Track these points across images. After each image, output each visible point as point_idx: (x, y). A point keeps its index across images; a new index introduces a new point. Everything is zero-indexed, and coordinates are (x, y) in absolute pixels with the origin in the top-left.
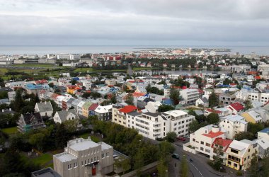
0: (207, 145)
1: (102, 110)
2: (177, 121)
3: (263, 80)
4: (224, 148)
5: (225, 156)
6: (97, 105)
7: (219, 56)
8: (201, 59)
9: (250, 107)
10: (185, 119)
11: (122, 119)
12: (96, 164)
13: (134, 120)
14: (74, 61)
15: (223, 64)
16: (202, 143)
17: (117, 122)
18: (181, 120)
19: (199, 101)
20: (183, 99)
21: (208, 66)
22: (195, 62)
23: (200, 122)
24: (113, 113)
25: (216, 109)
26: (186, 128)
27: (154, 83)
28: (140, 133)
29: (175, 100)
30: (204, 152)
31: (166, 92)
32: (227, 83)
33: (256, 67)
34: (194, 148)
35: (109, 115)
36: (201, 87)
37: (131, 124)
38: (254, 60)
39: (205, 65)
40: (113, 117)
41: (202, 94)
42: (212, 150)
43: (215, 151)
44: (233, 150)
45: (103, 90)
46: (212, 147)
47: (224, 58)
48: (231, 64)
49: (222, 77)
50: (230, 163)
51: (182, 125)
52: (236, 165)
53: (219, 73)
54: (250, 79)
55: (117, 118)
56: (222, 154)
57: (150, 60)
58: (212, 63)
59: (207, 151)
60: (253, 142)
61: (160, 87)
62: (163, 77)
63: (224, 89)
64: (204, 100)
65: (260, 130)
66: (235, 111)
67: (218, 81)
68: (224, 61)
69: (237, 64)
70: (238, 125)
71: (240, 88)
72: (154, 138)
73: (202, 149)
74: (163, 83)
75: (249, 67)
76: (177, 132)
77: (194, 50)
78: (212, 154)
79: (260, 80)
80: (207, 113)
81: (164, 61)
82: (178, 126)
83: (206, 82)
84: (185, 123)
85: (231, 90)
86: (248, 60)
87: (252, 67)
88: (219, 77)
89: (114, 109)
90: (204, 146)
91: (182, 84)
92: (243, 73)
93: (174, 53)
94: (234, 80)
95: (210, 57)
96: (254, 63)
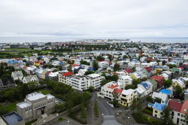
0: (110, 93)
1: (53, 75)
2: (94, 80)
3: (144, 56)
4: (119, 94)
5: (119, 99)
6: (50, 72)
7: (122, 43)
8: (112, 45)
9: (135, 71)
10: (99, 79)
11: (64, 80)
13: (71, 80)
14: (41, 47)
15: (124, 48)
16: (107, 92)
17: (61, 81)
18: (97, 79)
19: (109, 68)
20: (100, 67)
21: (116, 48)
22: (109, 46)
23: (108, 80)
24: (59, 76)
25: (117, 72)
26: (99, 83)
27: (85, 58)
28: (73, 87)
29: (96, 67)
30: (108, 97)
31: (91, 63)
32: (125, 57)
33: (141, 49)
34: (103, 95)
35: (56, 78)
36: (110, 60)
37: (69, 82)
38: (140, 45)
39: (114, 48)
40: (59, 79)
41: (111, 64)
42: (112, 96)
43: (114, 96)
44: (123, 95)
45: (56, 63)
46: (113, 94)
47: (125, 44)
48: (128, 47)
49: (123, 55)
50: (122, 102)
51: (97, 82)
52: (125, 103)
53: (122, 52)
54: (137, 55)
55: (61, 79)
56: (118, 98)
57: (85, 46)
58: (118, 47)
59: (110, 96)
60: (134, 90)
61: (88, 61)
62: (91, 55)
63: (123, 61)
64: (112, 67)
65: (139, 83)
66: (127, 73)
67: (120, 57)
68: (124, 46)
69: (131, 47)
70: (128, 81)
71: (131, 60)
72: (82, 90)
73: (107, 95)
74: (90, 58)
76: (94, 86)
77: (109, 40)
78: (112, 98)
79: (142, 56)
80: (112, 75)
81: (92, 46)
82: (95, 82)
83: (114, 57)
84: (99, 81)
85: (127, 61)
86: (137, 45)
87: (139, 49)
88: (121, 54)
89: (59, 74)
90: (108, 94)
91: (101, 59)
92: (134, 52)
93: (98, 42)
94: (129, 56)
95: (117, 44)
96: (140, 47)
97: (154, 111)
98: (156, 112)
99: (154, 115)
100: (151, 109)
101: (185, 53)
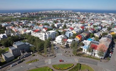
1: (28, 31)
5: (66, 44)
8: (63, 14)
10: (54, 33)
11: (34, 34)
12: (24, 49)
13: (38, 34)
16: (59, 40)
17: (33, 35)
19: (60, 27)
21: (65, 16)
22: (61, 15)
23: (60, 34)
24: (32, 32)
25: (65, 29)
26: (55, 36)
27: (47, 22)
28: (40, 38)
30: (59, 43)
31: (50, 25)
32: (70, 21)
34: (56, 42)
35: (30, 33)
36: (62, 23)
37: (37, 35)
40: (32, 34)
44: (68, 42)
51: (53, 35)
55: (33, 34)
57: (47, 14)
58: (67, 15)
62: (50, 20)
63: (69, 23)
64: (62, 27)
66: (71, 30)
67: (67, 21)
68: (70, 14)
69: (74, 15)
71: (73, 23)
72: (44, 40)
75: (78, 16)
76: (52, 37)
78: (62, 44)
80: (62, 31)
81: (51, 14)
83: (64, 21)
85: (71, 23)
86: (77, 14)
88: (68, 19)
89: (32, 31)
92: (75, 18)
95: (66, 13)
96: (79, 15)
97: (83, 50)
98: (84, 50)
99: (83, 52)
100: (82, 49)
101: (103, 19)
